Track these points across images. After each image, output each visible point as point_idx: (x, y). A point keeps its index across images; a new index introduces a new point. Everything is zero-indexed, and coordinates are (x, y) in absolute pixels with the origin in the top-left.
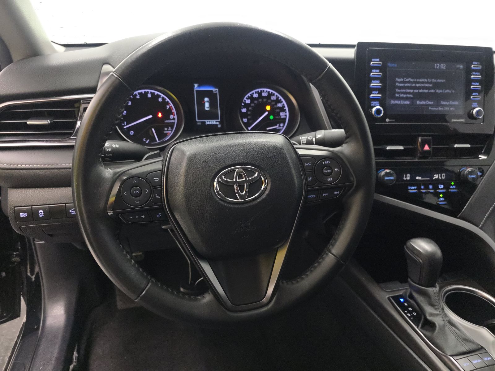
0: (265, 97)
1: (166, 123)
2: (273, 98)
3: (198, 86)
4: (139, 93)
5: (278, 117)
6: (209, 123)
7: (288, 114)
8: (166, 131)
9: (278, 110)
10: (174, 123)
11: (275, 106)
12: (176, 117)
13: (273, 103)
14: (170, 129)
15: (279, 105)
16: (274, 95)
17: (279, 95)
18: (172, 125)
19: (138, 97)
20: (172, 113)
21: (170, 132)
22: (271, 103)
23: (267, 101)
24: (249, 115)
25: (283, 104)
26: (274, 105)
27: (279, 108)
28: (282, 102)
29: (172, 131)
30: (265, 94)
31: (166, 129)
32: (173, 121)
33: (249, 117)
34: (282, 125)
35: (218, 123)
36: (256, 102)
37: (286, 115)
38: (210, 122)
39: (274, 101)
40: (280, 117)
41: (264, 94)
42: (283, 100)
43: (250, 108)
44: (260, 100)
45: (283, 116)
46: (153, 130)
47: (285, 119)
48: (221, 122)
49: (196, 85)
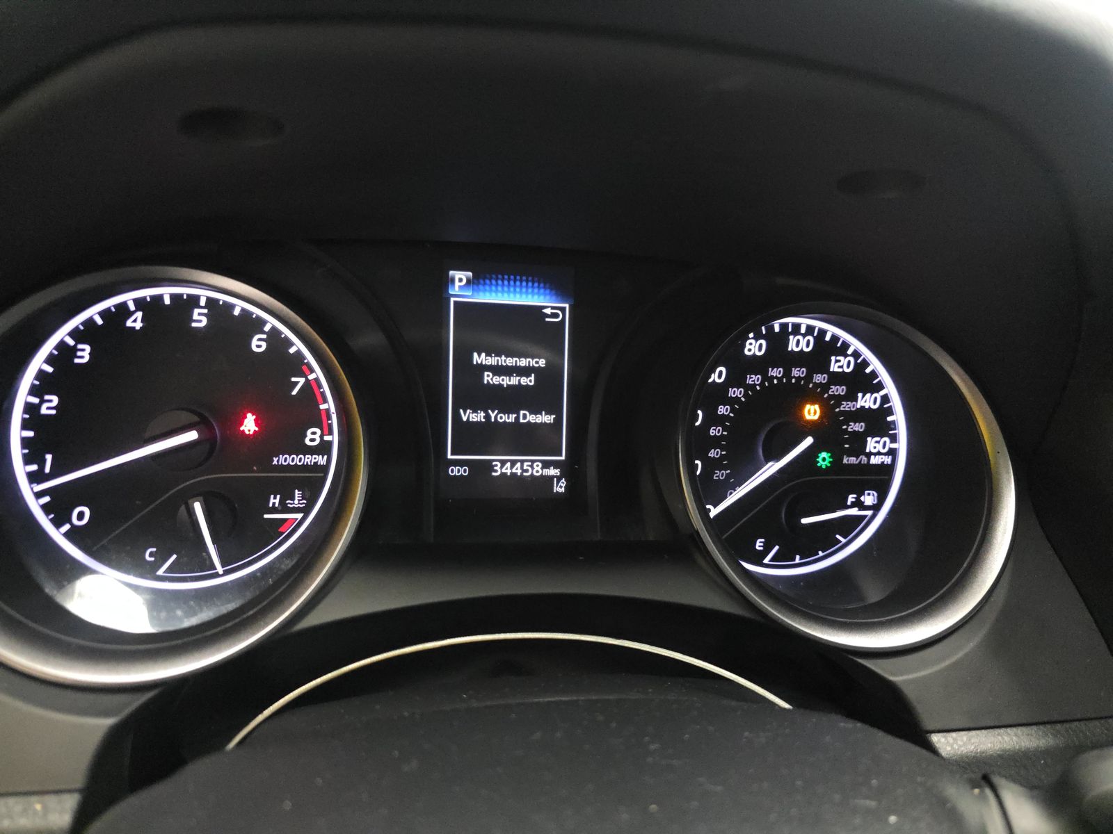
0: (800, 359)
1: (281, 468)
2: (840, 364)
3: (469, 281)
4: (140, 303)
5: (853, 460)
6: (507, 470)
7: (902, 446)
8: (274, 510)
9: (858, 427)
10: (325, 468)
11: (846, 406)
12: (335, 438)
13: (840, 390)
14: (297, 499)
15: (867, 401)
16: (843, 350)
17: (867, 354)
18: (310, 480)
19: (136, 322)
20: (318, 420)
21: (299, 516)
22: (825, 387)
23: (809, 378)
24: (716, 442)
25: (886, 399)
26: (839, 399)
27: (863, 414)
28: (880, 386)
29: (306, 511)
30: (799, 344)
31: (275, 501)
32: (321, 460)
33: (712, 454)
34: (869, 499)
35: (553, 472)
36: (754, 379)
37: (893, 453)
38: (513, 463)
39: (837, 378)
40: (864, 459)
41: (798, 342)
42: (884, 376)
43: (722, 410)
44: (776, 372)
45: (879, 453)
46: (198, 507)
47: (888, 470)
48: (570, 470)
49: (460, 277)
